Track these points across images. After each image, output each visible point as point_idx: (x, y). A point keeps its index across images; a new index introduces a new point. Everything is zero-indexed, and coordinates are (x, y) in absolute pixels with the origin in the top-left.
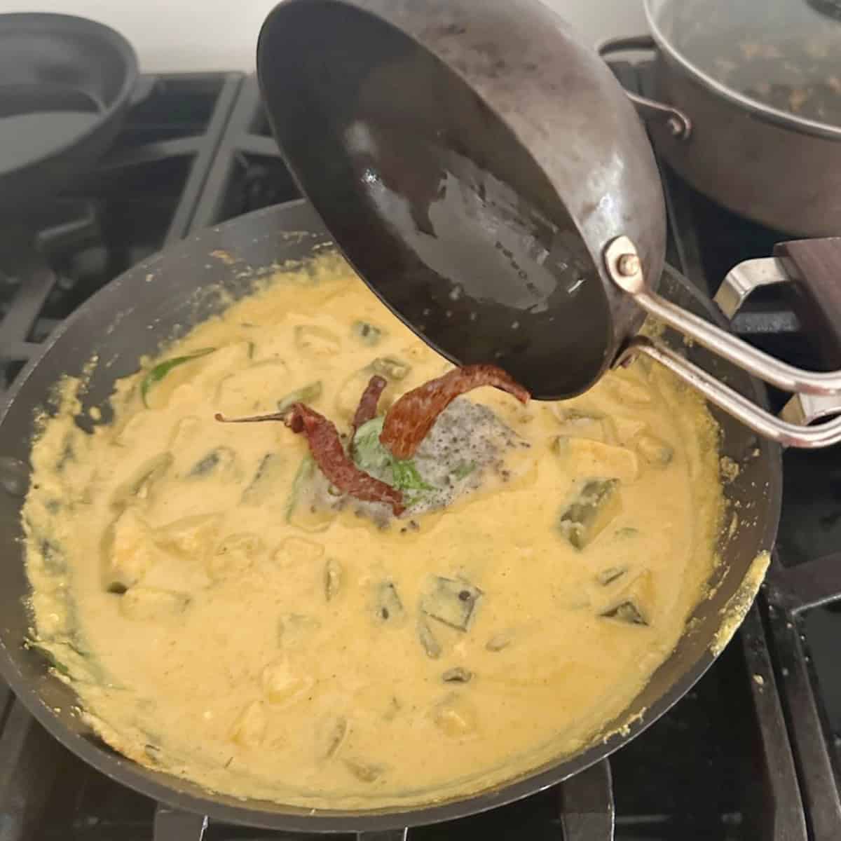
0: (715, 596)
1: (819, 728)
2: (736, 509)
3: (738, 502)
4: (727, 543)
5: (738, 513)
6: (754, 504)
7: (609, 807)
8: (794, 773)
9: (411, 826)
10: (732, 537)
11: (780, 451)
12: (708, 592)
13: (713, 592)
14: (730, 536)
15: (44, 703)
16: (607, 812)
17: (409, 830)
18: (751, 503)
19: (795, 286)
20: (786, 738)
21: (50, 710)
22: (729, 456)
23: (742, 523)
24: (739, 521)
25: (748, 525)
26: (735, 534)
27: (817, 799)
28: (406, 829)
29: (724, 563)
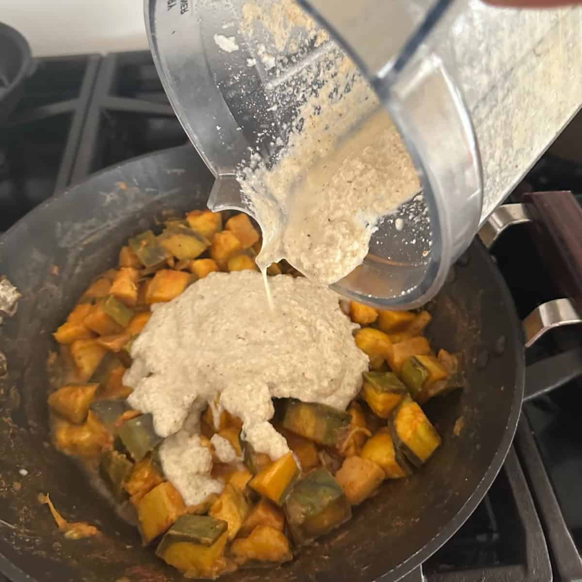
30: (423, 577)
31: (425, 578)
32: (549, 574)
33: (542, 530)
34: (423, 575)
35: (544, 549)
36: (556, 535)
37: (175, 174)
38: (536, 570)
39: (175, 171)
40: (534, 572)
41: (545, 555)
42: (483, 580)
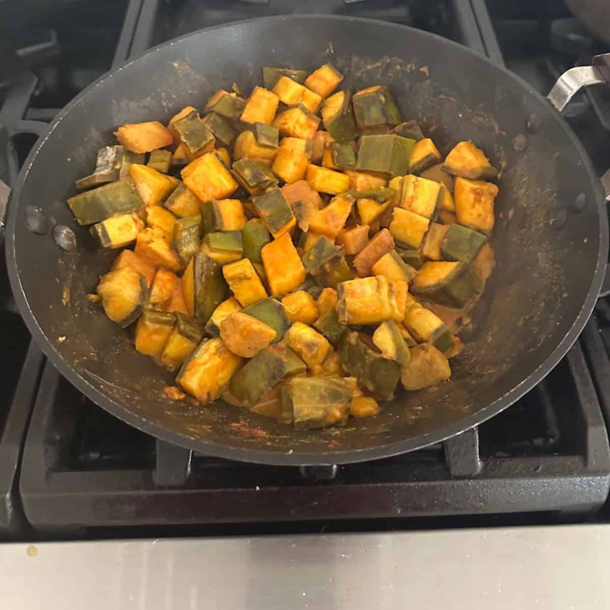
30: (479, 460)
31: (481, 461)
33: (604, 423)
34: (480, 457)
38: (596, 460)
40: (594, 463)
42: (541, 468)
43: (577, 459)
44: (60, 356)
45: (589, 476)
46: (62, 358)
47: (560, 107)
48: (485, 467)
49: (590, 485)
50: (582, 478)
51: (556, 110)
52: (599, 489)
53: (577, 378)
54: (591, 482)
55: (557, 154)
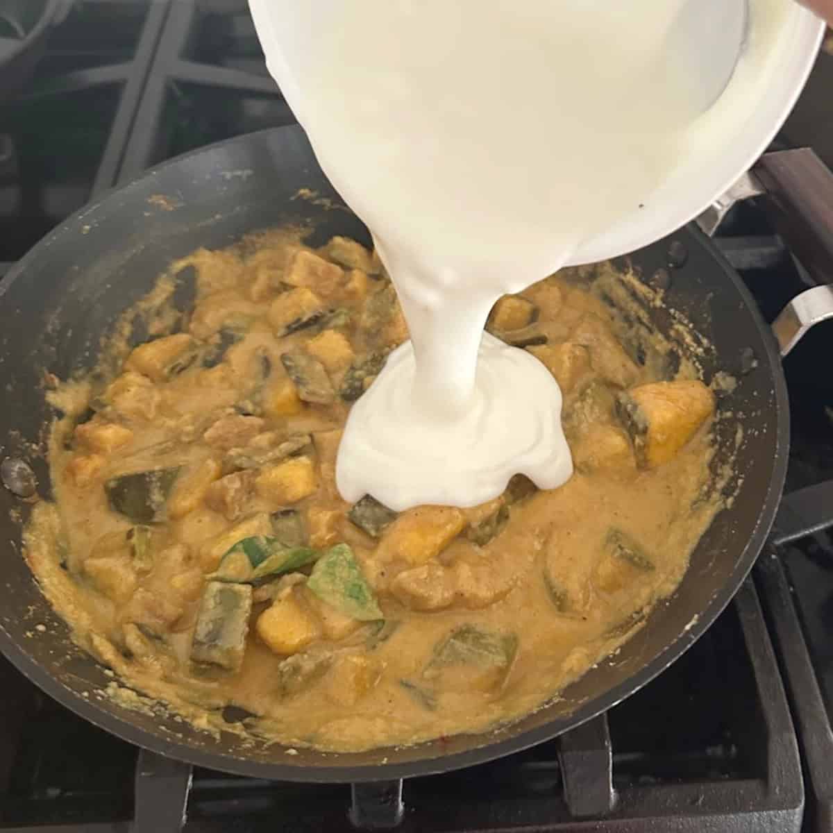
0: (733, 504)
1: (807, 657)
2: (739, 420)
3: (741, 413)
4: (735, 452)
5: (743, 424)
6: (759, 413)
7: (606, 743)
8: (785, 701)
9: (406, 777)
10: (740, 446)
11: (780, 360)
12: (724, 502)
13: (730, 500)
14: (737, 445)
15: (69, 689)
16: (605, 748)
17: (404, 781)
18: (756, 411)
19: (773, 198)
20: (776, 667)
21: (78, 696)
22: (724, 371)
23: (749, 432)
24: (745, 431)
25: (756, 433)
26: (743, 443)
27: (807, 724)
28: (401, 780)
29: (737, 472)
30: (612, 790)
31: (615, 792)
32: (799, 794)
33: (793, 729)
34: (614, 787)
35: (794, 757)
36: (814, 737)
37: (239, 177)
38: (781, 786)
39: (239, 173)
40: (777, 790)
41: (795, 766)
42: (701, 799)
43: (754, 785)
44: (33, 660)
45: (769, 809)
46: (36, 663)
47: (710, 229)
48: (620, 801)
49: (772, 822)
50: (761, 813)
51: (706, 236)
52: (785, 826)
53: (756, 663)
54: (773, 818)
55: (711, 295)
